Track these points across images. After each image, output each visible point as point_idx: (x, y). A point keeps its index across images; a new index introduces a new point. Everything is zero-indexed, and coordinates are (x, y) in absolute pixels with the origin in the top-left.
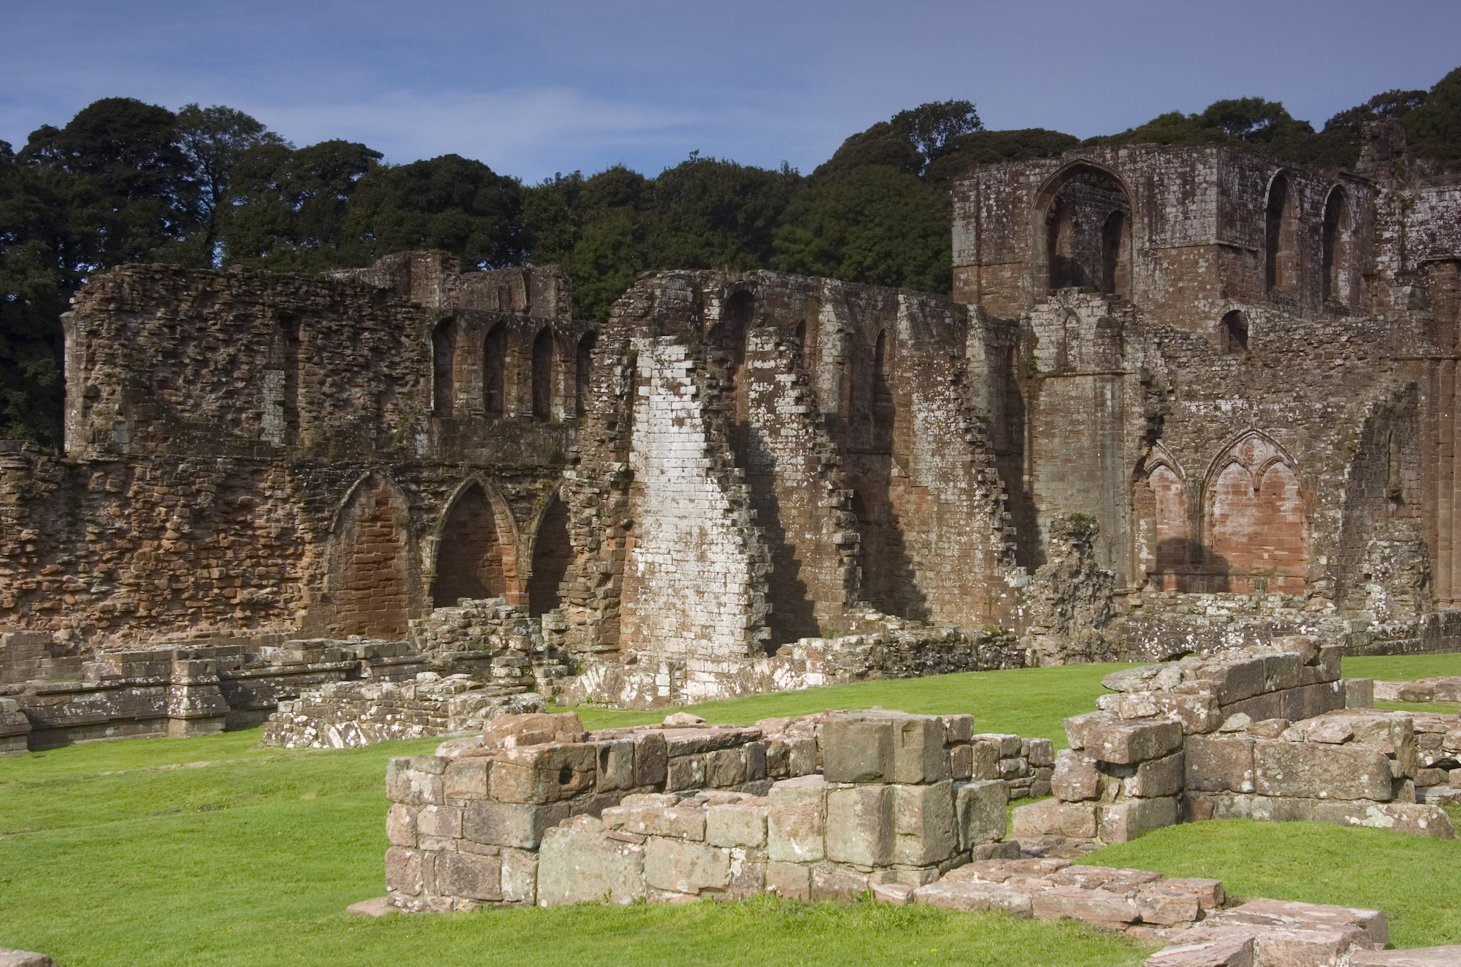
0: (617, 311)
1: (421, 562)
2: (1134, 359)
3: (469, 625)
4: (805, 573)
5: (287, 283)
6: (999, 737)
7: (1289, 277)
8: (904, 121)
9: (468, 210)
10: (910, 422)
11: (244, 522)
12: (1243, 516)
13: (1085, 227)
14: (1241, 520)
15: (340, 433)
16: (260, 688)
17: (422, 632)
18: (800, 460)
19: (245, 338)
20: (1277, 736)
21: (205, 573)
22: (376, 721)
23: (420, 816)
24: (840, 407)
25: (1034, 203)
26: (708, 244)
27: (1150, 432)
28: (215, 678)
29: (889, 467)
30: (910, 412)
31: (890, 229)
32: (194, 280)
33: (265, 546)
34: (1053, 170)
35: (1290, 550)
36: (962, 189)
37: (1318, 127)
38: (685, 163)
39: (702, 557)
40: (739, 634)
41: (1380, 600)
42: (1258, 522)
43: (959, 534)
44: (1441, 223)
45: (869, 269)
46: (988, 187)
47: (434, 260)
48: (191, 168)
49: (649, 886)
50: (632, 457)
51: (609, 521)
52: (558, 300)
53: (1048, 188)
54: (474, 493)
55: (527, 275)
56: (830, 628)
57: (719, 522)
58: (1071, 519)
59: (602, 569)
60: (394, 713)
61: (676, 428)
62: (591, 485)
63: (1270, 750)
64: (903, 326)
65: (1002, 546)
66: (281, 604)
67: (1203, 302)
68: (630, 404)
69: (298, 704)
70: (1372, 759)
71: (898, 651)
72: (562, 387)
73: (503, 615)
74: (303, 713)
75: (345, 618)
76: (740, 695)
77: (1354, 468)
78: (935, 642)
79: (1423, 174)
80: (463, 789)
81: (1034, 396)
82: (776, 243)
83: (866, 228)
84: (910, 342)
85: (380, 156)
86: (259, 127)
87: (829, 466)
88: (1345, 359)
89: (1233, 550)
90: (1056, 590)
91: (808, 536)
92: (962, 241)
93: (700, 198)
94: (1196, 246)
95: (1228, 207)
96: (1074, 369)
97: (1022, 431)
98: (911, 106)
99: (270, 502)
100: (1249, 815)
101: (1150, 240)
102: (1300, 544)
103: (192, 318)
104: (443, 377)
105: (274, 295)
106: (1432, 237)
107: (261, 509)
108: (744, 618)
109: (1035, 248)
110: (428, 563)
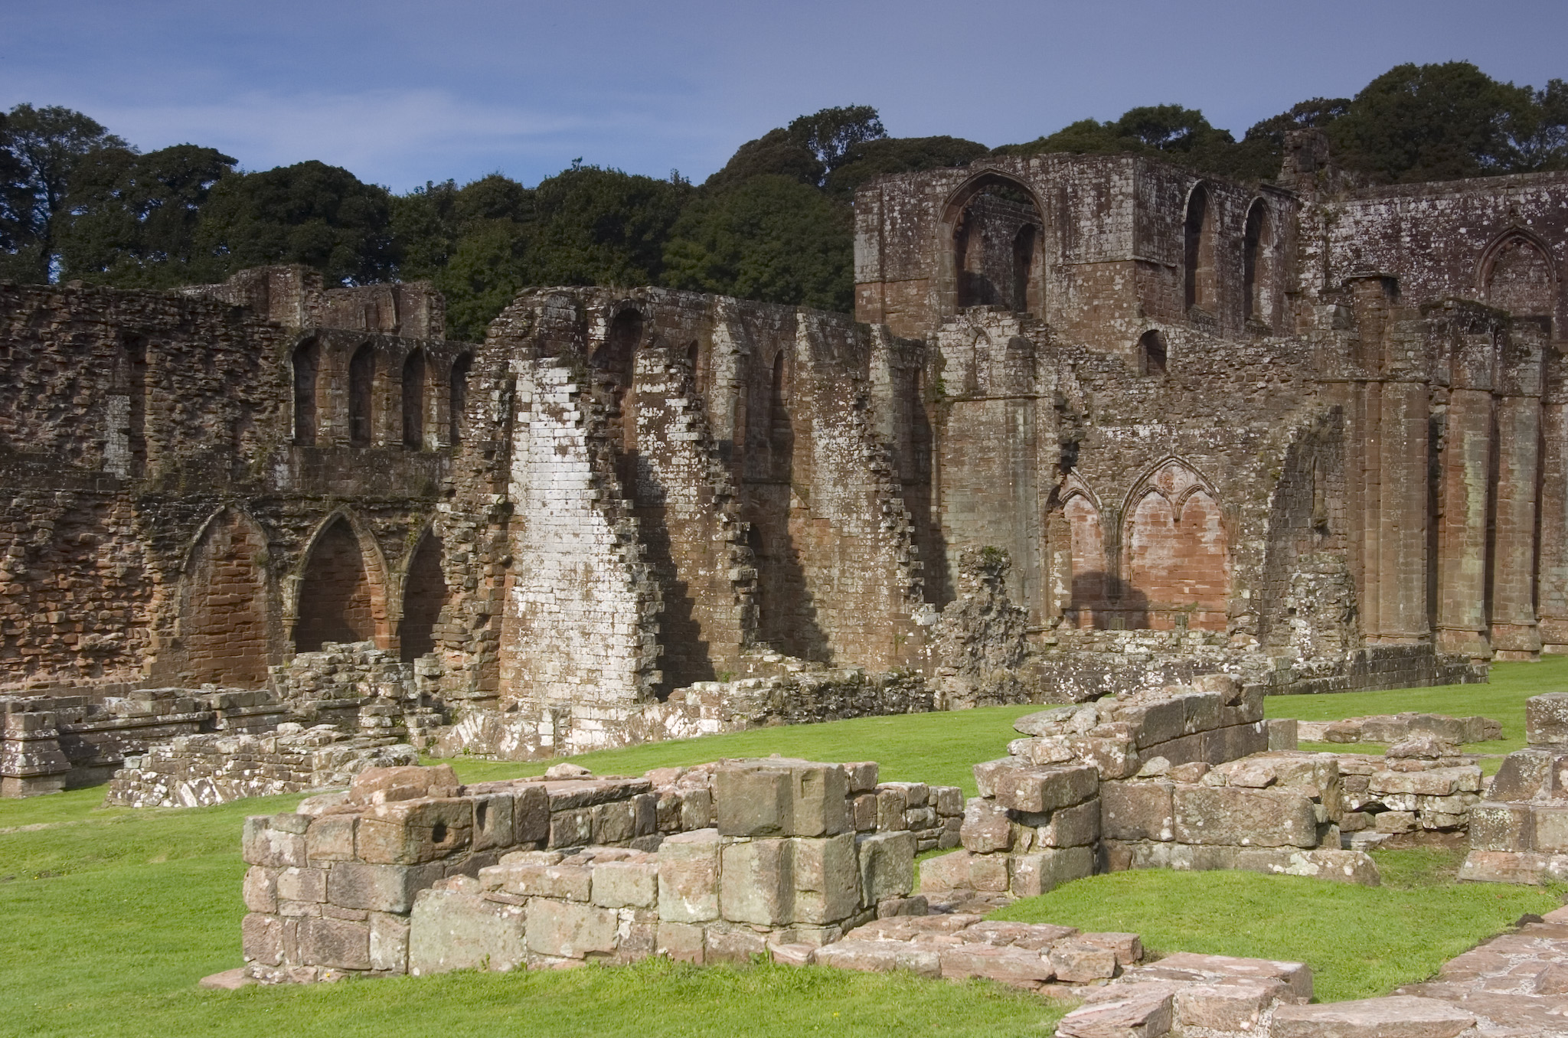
0: (494, 330)
1: (282, 603)
2: (1048, 381)
3: (335, 671)
4: (699, 612)
5: (132, 301)
6: (905, 785)
7: (1209, 295)
8: (802, 126)
9: (331, 221)
10: (810, 450)
11: (86, 561)
12: (1163, 548)
13: (995, 241)
14: (1161, 553)
15: (191, 464)
16: (105, 742)
17: (283, 679)
18: (693, 491)
19: (85, 360)
20: (1197, 780)
21: (42, 617)
22: (233, 777)
23: (281, 880)
24: (735, 434)
25: (941, 216)
26: (592, 259)
27: (1064, 459)
28: (53, 732)
29: (787, 498)
30: (810, 438)
31: (788, 242)
32: (27, 297)
33: (109, 588)
34: (960, 181)
35: (1213, 584)
36: (865, 200)
37: (1239, 137)
38: (567, 171)
39: (587, 596)
40: (628, 678)
41: (1305, 636)
42: (1179, 554)
43: (864, 569)
44: (1366, 238)
45: (766, 285)
46: (892, 199)
47: (294, 274)
48: (24, 174)
49: (530, 951)
50: (512, 488)
51: (487, 558)
52: (431, 319)
53: (955, 200)
54: (340, 528)
55: (396, 292)
56: (725, 670)
57: (606, 558)
58: (982, 552)
59: (480, 610)
60: (253, 767)
61: (559, 457)
62: (467, 519)
63: (1189, 795)
64: (803, 347)
65: (908, 582)
66: (127, 651)
67: (1119, 321)
68: (509, 431)
69: (146, 759)
70: (1296, 803)
71: (798, 694)
72: (434, 413)
73: (372, 660)
74: (152, 769)
75: (198, 665)
76: (629, 744)
77: (1278, 497)
78: (838, 685)
79: (1347, 187)
80: (327, 848)
81: (941, 421)
82: (666, 258)
83: (762, 242)
84: (810, 364)
85: (234, 162)
86: (100, 130)
87: (723, 497)
88: (1268, 381)
89: (1153, 584)
90: (966, 628)
91: (701, 573)
92: (865, 256)
93: (583, 210)
94: (1111, 261)
95: (1145, 221)
96: (984, 393)
97: (929, 459)
98: (810, 112)
99: (115, 539)
100: (1169, 865)
101: (1064, 255)
102: (1222, 577)
103: (26, 338)
104: (305, 402)
105: (118, 314)
106: (1357, 253)
107: (105, 547)
108: (633, 662)
109: (942, 264)
110: (289, 605)
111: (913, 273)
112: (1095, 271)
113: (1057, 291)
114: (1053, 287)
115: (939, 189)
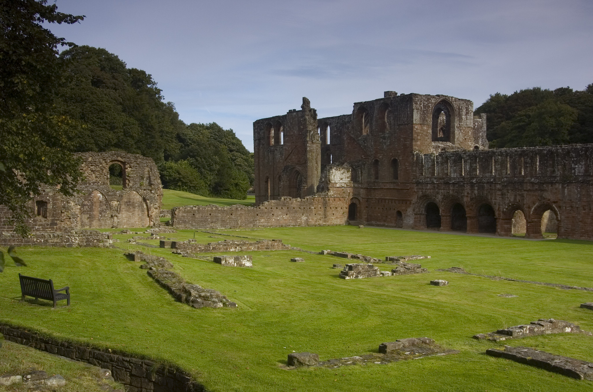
46: (421, 101)
111: (426, 123)
112: (465, 129)
113: (457, 133)
114: (457, 132)
115: (433, 101)
